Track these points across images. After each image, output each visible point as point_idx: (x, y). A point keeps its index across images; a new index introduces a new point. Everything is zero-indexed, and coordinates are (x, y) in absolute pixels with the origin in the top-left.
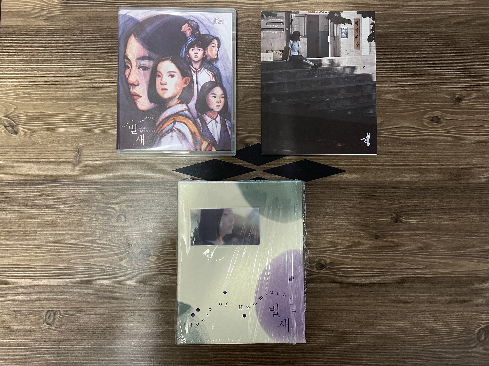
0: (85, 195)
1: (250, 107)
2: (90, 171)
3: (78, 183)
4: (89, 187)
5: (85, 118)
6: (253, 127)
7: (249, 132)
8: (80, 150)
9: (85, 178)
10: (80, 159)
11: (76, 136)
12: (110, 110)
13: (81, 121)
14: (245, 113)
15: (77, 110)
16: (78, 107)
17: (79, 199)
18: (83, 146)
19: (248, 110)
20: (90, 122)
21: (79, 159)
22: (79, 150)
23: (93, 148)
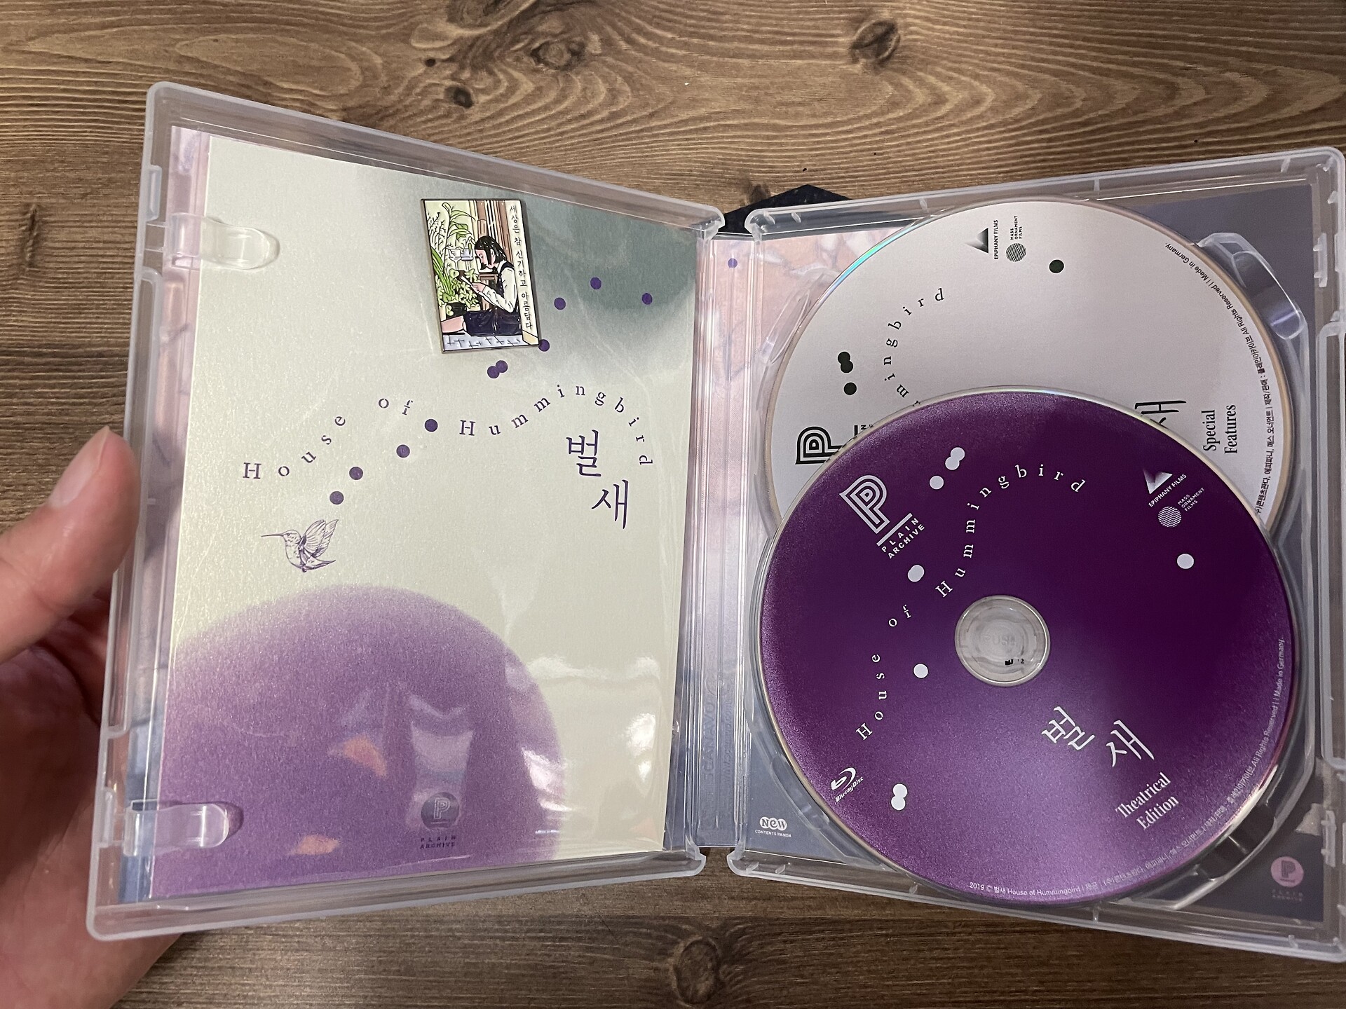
0: (54, 409)
1: (770, 32)
2: (79, 309)
3: (27, 359)
4: (74, 378)
5: (63, 82)
6: (786, 116)
7: (768, 137)
8: (37, 219)
9: (57, 337)
10: (38, 258)
11: (25, 162)
12: (171, 49)
13: (47, 98)
14: (749, 56)
15: (34, 53)
16: (37, 40)
17: (27, 429)
18: (53, 201)
19: (762, 42)
20: (81, 100)
21: (32, 257)
22: (33, 218)
23: (95, 210)
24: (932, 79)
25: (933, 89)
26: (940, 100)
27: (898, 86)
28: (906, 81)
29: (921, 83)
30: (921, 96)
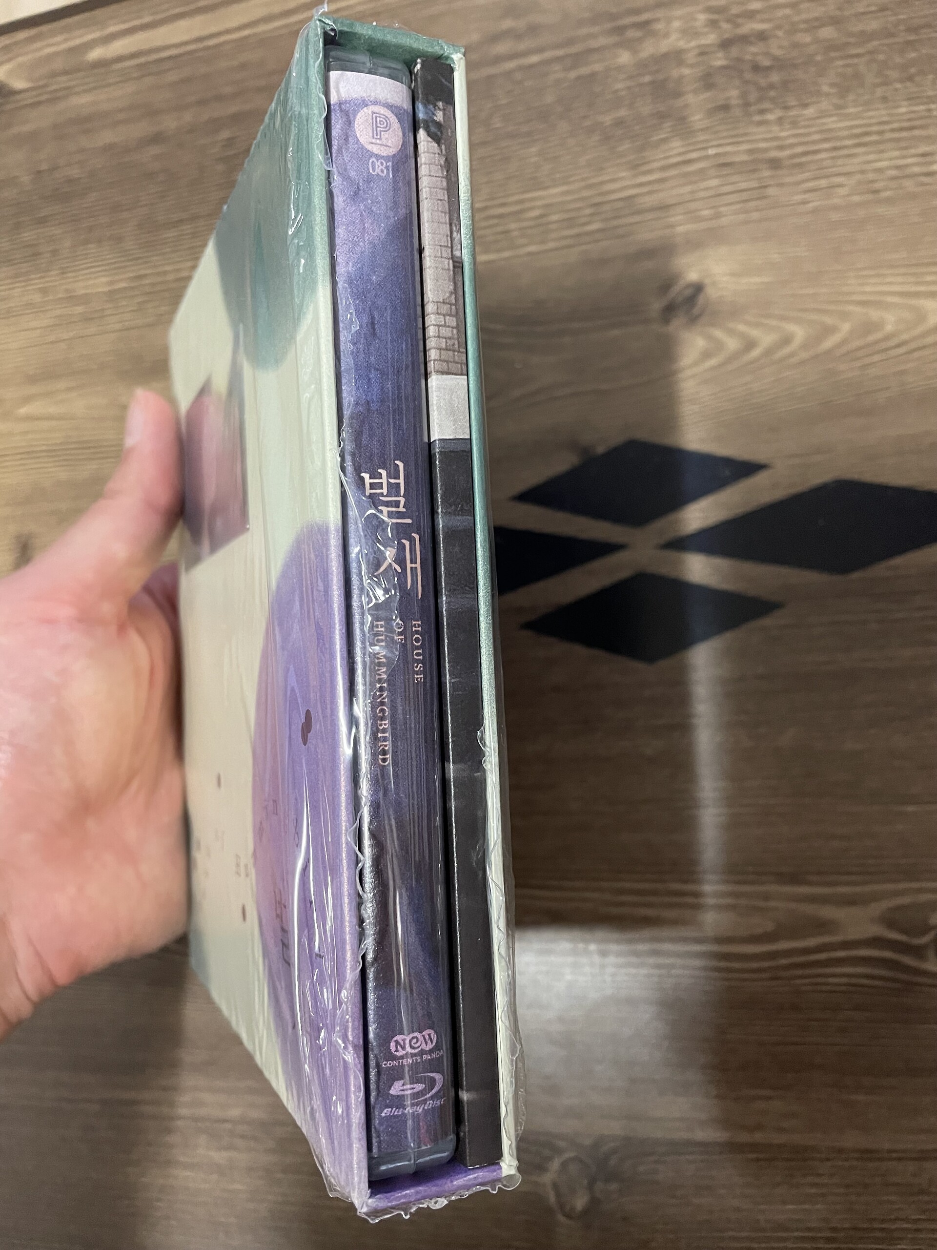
24: (741, 327)
25: (742, 336)
26: (750, 345)
27: (710, 338)
28: (718, 333)
29: (731, 332)
30: (732, 344)
